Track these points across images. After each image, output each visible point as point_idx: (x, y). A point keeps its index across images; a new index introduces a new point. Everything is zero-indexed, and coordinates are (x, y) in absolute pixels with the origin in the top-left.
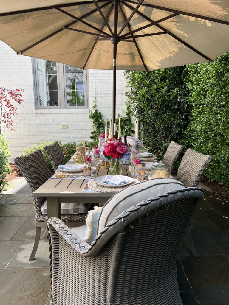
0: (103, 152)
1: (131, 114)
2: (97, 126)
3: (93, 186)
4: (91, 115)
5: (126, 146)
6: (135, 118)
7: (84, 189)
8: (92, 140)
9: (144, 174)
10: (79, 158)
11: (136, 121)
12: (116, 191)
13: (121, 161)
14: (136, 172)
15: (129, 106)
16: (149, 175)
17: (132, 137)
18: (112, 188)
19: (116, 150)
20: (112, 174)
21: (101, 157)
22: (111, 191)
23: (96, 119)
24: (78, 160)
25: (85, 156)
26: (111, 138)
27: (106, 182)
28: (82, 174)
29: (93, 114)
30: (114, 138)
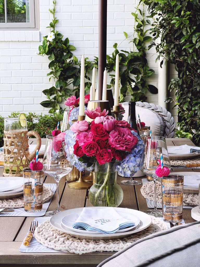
0: (74, 146)
1: (147, 44)
2: (59, 74)
3: (47, 236)
4: (44, 47)
5: (132, 131)
6: (158, 54)
7: (26, 244)
8: (46, 112)
9: (182, 203)
10: (11, 160)
11: (159, 62)
12: (106, 249)
13: (121, 170)
14: (160, 197)
15: (143, 22)
16: (194, 206)
17: (151, 104)
18: (96, 240)
19: (107, 140)
20: (97, 205)
21: (68, 159)
22: (95, 250)
23: (56, 57)
24: (9, 165)
25: (27, 155)
26: (94, 110)
27: (81, 227)
28: (20, 203)
29: (48, 44)
30: (102, 110)
